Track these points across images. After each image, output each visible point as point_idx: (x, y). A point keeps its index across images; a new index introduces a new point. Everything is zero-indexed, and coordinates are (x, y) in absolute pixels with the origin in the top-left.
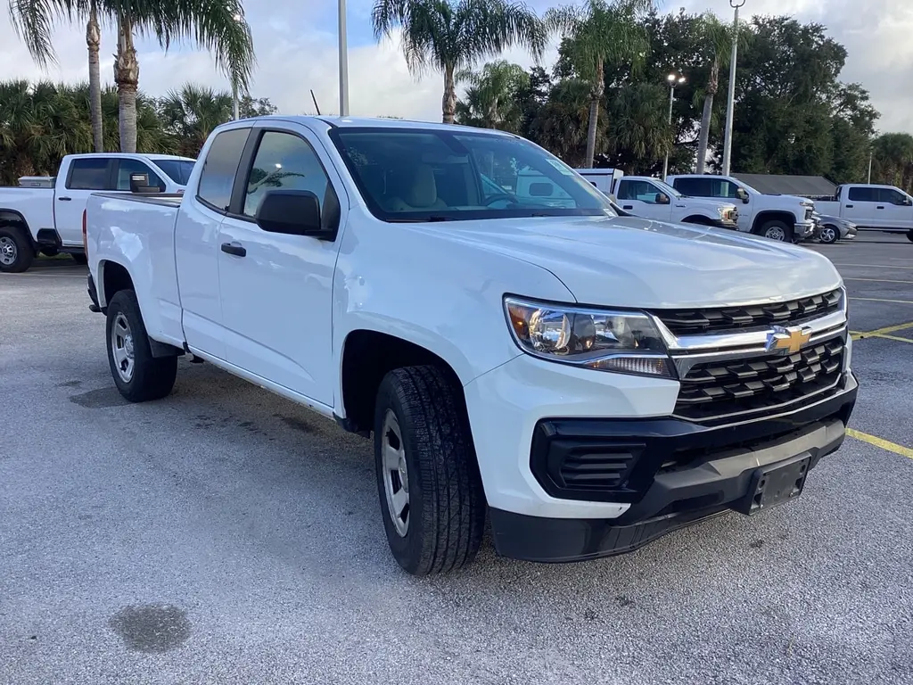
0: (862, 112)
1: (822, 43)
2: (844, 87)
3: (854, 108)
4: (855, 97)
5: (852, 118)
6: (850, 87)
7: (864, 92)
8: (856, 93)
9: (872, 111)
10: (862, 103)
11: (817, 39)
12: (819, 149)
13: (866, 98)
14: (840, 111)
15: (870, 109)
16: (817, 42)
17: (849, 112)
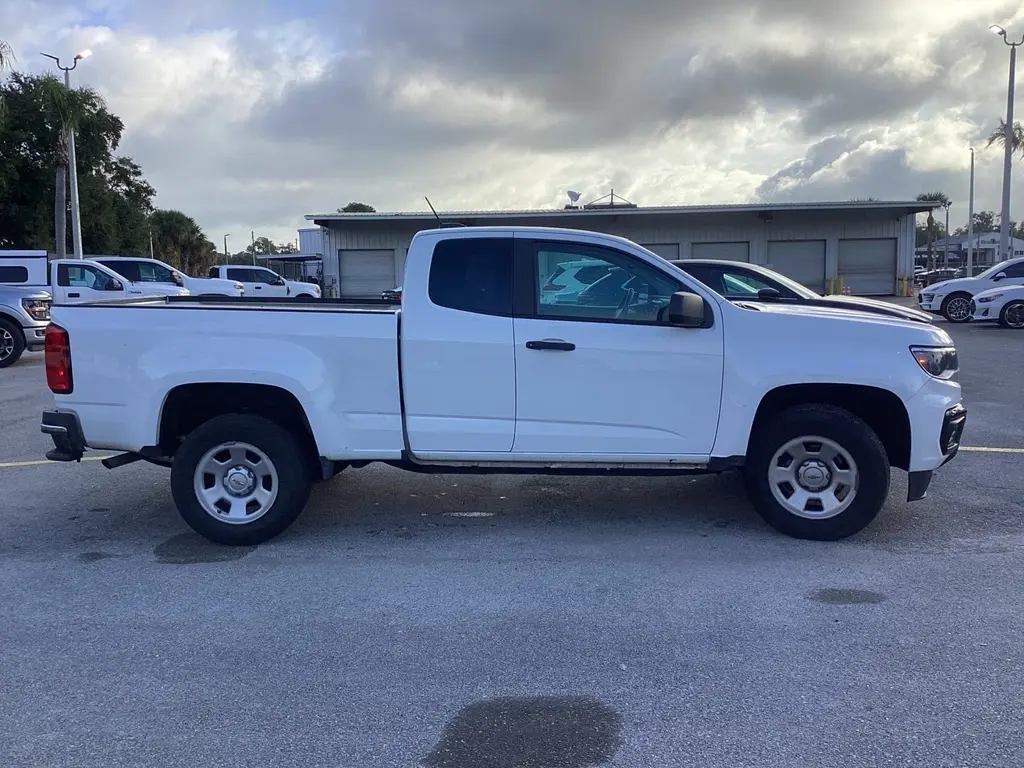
0: (139, 188)
1: (94, 112)
2: (115, 160)
3: (129, 183)
4: (128, 172)
5: (127, 193)
6: (122, 161)
7: (136, 167)
8: (128, 168)
9: (146, 188)
10: (136, 178)
11: (88, 107)
12: (107, 227)
13: (139, 173)
14: (114, 185)
15: (145, 185)
16: (89, 111)
17: (125, 187)
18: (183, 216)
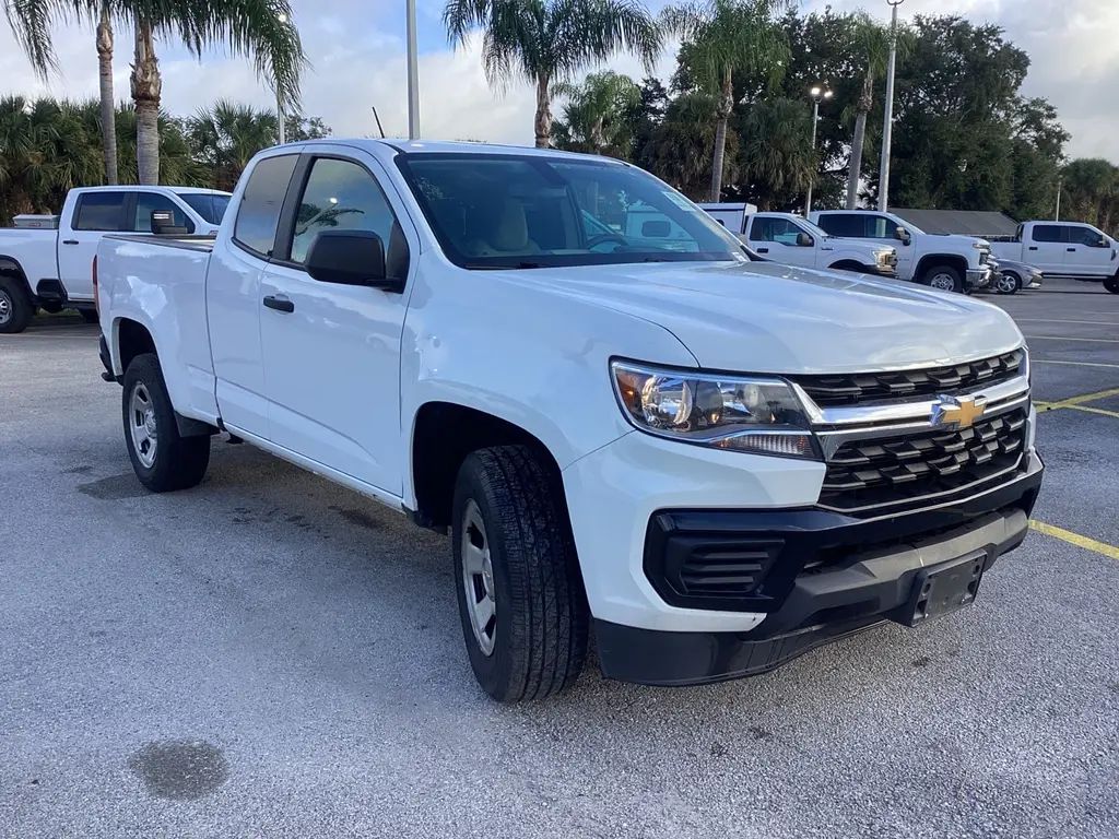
0: (1050, 134)
1: (999, 48)
2: (1026, 103)
4: (1041, 115)
5: (1036, 140)
6: (1034, 103)
7: (1051, 109)
8: (1041, 110)
9: (1060, 132)
10: (1049, 122)
11: (993, 44)
12: (996, 179)
13: (1054, 116)
14: (1021, 132)
15: (1058, 129)
16: (993, 48)
17: (1033, 133)
18: (1108, 164)
